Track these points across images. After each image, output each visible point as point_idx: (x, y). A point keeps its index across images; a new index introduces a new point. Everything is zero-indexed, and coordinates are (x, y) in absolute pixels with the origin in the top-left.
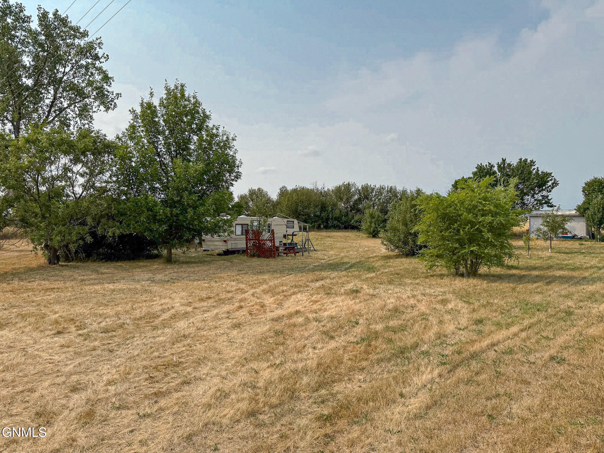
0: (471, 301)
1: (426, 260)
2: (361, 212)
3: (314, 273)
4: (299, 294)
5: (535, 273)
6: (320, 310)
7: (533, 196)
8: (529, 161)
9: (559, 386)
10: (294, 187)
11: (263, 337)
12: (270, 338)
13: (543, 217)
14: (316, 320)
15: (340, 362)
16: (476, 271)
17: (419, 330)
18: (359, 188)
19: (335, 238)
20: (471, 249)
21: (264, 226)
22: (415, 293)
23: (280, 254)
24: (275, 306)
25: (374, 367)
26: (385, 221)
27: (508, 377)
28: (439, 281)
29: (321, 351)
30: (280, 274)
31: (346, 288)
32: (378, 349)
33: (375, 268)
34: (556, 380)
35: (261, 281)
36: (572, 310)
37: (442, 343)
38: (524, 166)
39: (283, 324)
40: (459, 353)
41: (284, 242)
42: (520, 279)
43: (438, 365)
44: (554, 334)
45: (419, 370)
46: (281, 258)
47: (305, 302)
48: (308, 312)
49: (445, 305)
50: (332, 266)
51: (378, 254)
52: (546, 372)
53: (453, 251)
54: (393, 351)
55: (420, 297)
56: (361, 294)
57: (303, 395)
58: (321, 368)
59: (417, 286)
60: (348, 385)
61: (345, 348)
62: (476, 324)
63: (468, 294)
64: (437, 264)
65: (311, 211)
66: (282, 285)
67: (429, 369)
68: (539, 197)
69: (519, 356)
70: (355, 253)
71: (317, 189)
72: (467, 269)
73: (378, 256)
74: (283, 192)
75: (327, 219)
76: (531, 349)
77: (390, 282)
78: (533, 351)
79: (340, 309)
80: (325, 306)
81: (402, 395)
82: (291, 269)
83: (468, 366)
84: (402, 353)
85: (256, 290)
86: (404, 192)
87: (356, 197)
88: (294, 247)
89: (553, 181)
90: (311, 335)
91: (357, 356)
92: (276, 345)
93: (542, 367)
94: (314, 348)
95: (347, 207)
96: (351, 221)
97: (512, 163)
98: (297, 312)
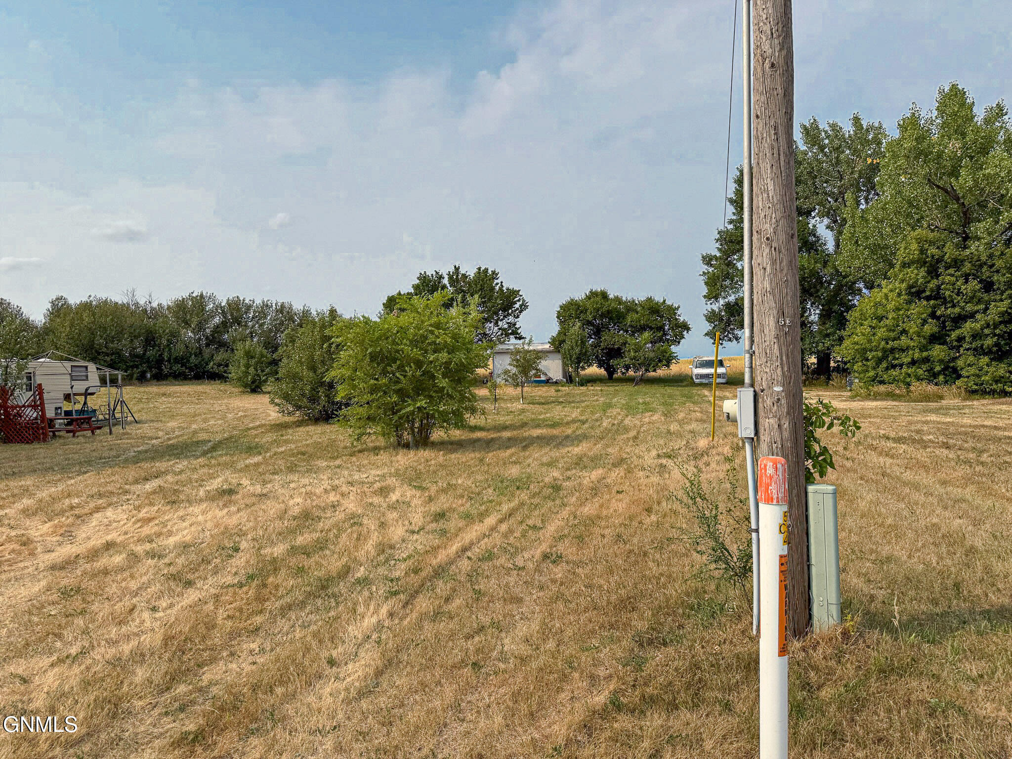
0: (424, 486)
1: (351, 427)
2: (228, 347)
3: (139, 465)
4: (110, 509)
5: (506, 434)
6: (159, 535)
7: (496, 324)
8: (490, 272)
9: (559, 597)
10: (85, 299)
11: (33, 605)
12: (49, 604)
13: (512, 353)
14: (152, 555)
15: (211, 626)
16: (427, 437)
17: (348, 543)
18: (223, 304)
19: (178, 397)
20: (418, 405)
21: (18, 378)
22: (337, 482)
23: (56, 433)
24: (55, 539)
25: (275, 622)
26: (275, 363)
27: (492, 596)
28: (373, 458)
29: (169, 611)
30: (61, 473)
31: (208, 488)
32: (281, 589)
33: (262, 447)
34: (554, 588)
35: (16, 491)
36: (559, 483)
37: (387, 560)
38: (483, 279)
39: (80, 574)
40: (416, 571)
41: (65, 409)
42: (488, 444)
43: (387, 598)
44: (542, 520)
45: (355, 612)
46: (61, 441)
47: (125, 524)
48: (134, 542)
49: (386, 497)
50: (176, 449)
51: (263, 422)
52: (541, 578)
53: (393, 410)
54: (308, 589)
55: (344, 489)
56: (239, 496)
57: (139, 704)
58: (173, 644)
59: (338, 470)
60: (230, 666)
61: (217, 597)
62: (437, 521)
63: (419, 475)
64: (368, 431)
65: (125, 346)
66: (69, 496)
67: (372, 608)
68: (503, 324)
69: (502, 561)
70: (220, 422)
71: (137, 304)
72: (414, 435)
73: (265, 425)
74: (59, 309)
75: (160, 361)
76: (517, 548)
77: (291, 469)
78: (520, 550)
79: (200, 529)
80: (169, 527)
81: (332, 662)
82: (85, 462)
83: (433, 590)
84: (324, 588)
85: (7, 511)
86: (306, 313)
87: (217, 320)
88: (91, 418)
89: (521, 303)
90: (145, 586)
91: (242, 609)
92: (67, 616)
93: (535, 573)
94: (154, 609)
95: (200, 339)
96: (207, 364)
97: (468, 274)
98: (109, 546)
